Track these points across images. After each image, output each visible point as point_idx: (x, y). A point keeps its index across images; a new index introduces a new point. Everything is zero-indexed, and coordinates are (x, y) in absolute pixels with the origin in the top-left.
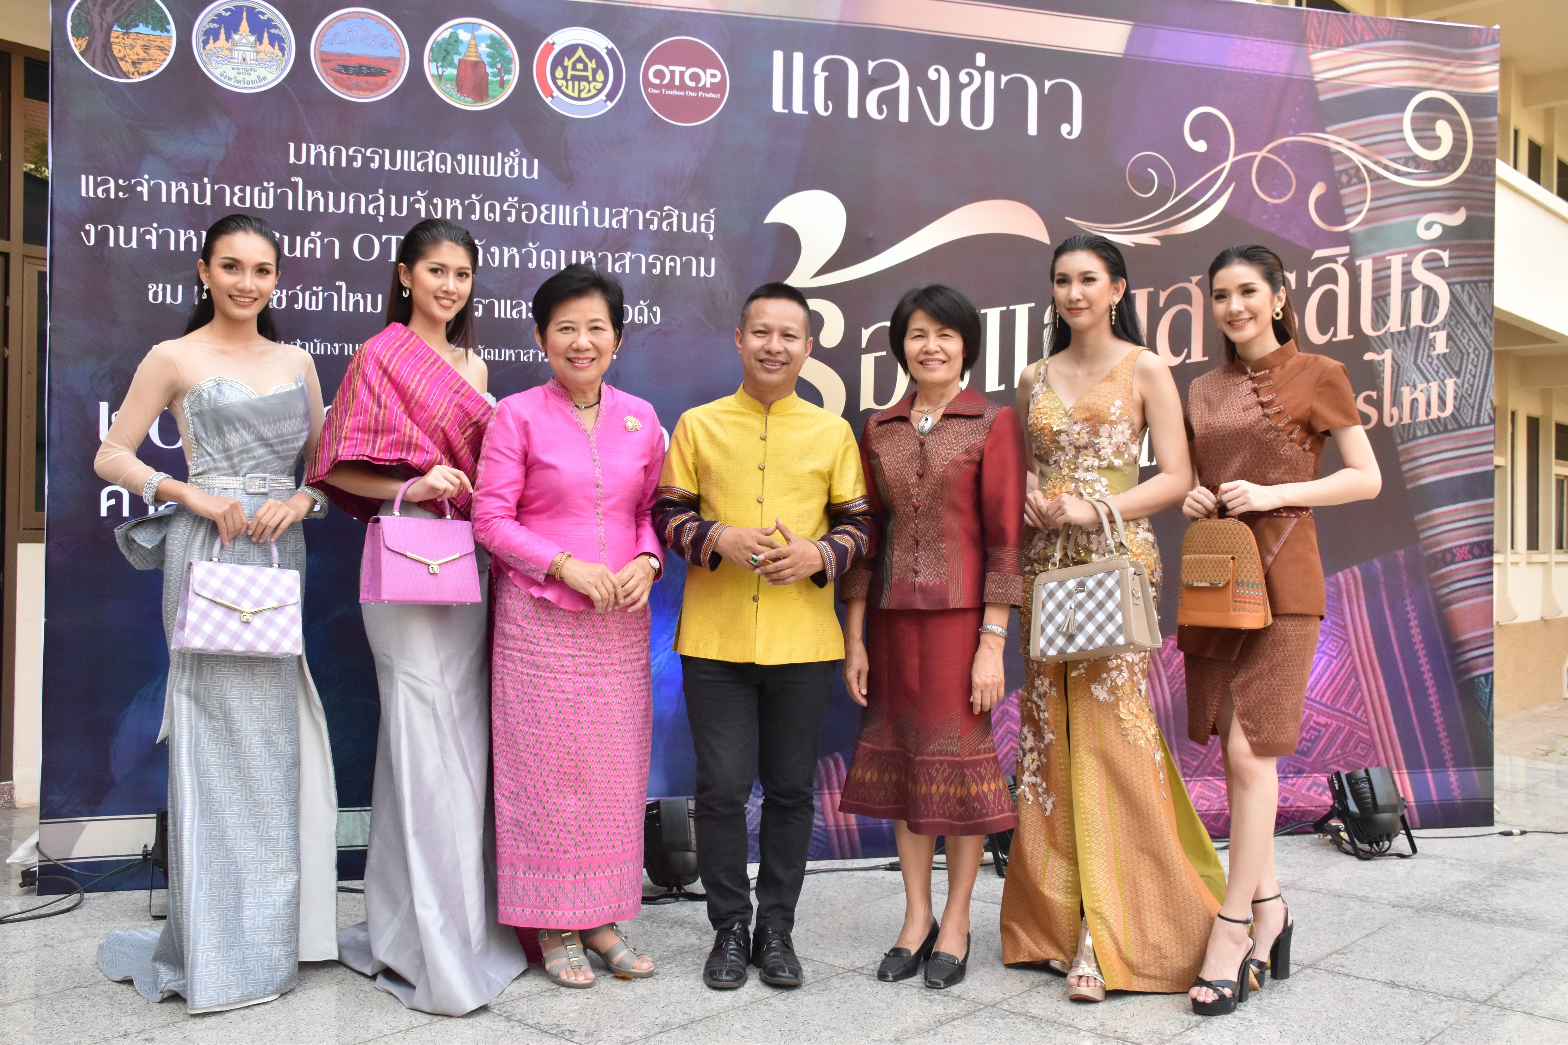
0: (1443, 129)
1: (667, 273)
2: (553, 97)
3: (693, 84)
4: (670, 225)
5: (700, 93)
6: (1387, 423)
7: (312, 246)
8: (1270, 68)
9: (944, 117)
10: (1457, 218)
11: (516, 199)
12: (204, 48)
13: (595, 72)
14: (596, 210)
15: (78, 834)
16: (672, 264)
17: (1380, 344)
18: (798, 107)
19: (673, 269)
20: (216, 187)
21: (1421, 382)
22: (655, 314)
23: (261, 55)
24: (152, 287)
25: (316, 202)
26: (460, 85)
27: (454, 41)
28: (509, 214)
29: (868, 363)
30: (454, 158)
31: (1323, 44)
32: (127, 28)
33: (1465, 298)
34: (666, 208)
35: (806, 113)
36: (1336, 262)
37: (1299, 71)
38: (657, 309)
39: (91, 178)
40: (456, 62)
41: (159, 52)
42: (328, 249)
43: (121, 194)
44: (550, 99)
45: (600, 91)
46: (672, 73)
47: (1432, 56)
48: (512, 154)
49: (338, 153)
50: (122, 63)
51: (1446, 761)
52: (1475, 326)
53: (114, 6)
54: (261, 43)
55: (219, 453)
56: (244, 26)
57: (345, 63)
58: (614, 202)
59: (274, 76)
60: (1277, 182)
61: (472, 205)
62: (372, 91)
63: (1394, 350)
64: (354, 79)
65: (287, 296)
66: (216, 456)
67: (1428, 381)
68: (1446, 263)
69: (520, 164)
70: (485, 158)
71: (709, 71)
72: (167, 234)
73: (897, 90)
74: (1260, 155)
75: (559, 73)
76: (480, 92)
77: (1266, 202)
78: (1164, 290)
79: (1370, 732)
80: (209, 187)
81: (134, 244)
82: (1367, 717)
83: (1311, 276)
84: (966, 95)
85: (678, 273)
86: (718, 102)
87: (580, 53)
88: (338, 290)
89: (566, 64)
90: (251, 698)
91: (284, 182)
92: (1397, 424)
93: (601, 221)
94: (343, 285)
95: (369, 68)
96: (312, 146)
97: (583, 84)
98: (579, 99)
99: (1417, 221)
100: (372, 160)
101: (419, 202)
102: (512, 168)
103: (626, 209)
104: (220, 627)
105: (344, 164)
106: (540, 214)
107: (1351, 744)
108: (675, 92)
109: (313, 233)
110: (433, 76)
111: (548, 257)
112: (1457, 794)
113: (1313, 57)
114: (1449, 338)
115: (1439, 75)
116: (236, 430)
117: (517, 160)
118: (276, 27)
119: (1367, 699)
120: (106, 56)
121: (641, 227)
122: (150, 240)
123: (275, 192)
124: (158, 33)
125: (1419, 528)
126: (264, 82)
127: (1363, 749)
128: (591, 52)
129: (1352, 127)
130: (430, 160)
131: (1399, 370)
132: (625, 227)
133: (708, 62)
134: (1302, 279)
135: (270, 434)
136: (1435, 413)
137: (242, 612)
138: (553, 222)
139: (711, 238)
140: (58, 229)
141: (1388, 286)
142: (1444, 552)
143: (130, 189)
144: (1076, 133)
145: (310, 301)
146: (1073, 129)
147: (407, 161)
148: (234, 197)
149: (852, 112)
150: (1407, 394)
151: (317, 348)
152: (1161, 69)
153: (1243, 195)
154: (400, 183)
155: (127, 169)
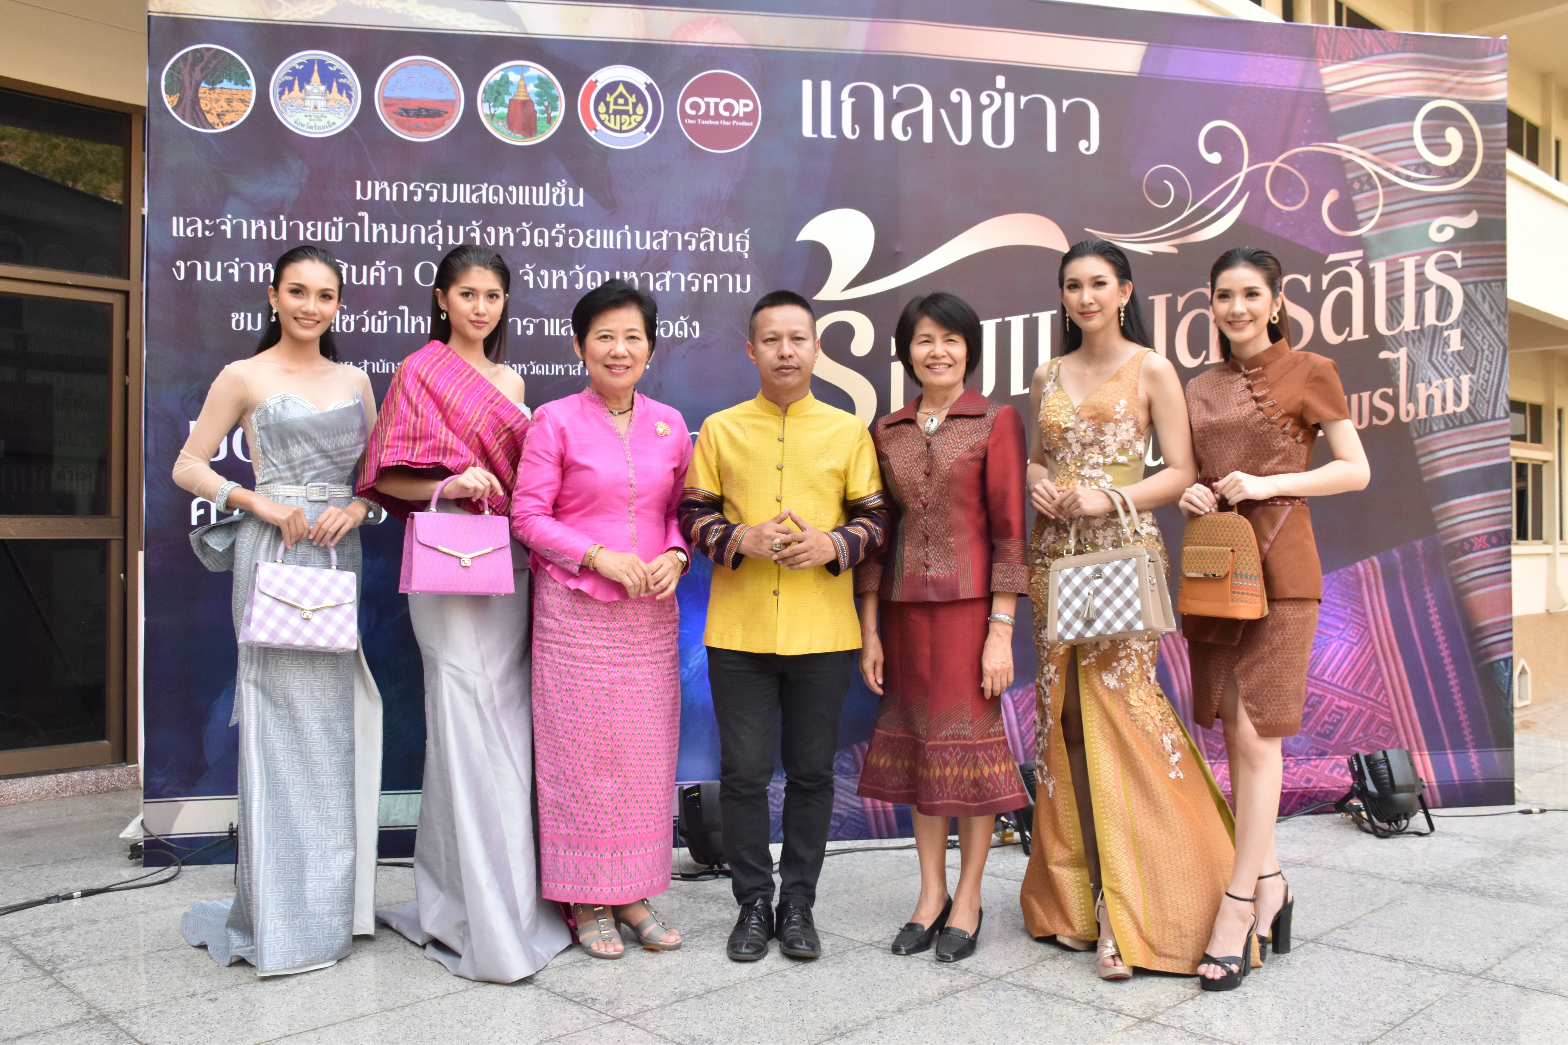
0: (1453, 136)
1: (705, 290)
2: (596, 130)
3: (727, 114)
4: (708, 245)
5: (734, 122)
6: (1404, 418)
7: (377, 274)
8: (1282, 82)
9: (967, 137)
10: (1469, 221)
11: (563, 225)
12: (280, 98)
13: (635, 106)
14: (638, 233)
15: (175, 813)
16: (710, 282)
17: (1395, 343)
18: (826, 132)
19: (710, 286)
20: (291, 223)
21: (1437, 379)
22: (694, 329)
23: (331, 103)
24: (235, 316)
25: (380, 234)
26: (511, 123)
27: (505, 82)
28: (557, 239)
30: (506, 190)
31: (1333, 58)
33: (1479, 297)
34: (703, 230)
35: (835, 137)
36: (1350, 265)
37: (1310, 85)
38: (696, 324)
39: (181, 219)
40: (507, 102)
41: (241, 104)
42: (391, 276)
43: (207, 233)
44: (594, 132)
45: (640, 123)
46: (708, 104)
47: (1441, 67)
48: (559, 184)
49: (400, 189)
50: (208, 116)
51: (1467, 743)
52: (1489, 324)
53: (201, 65)
54: (330, 91)
55: (283, 464)
56: (316, 77)
57: (406, 107)
58: (653, 225)
59: (342, 121)
60: (1290, 190)
61: (523, 232)
62: (431, 131)
63: (1409, 349)
64: (414, 121)
65: (355, 320)
66: (281, 467)
67: (1443, 377)
68: (1459, 264)
69: (567, 193)
70: (534, 189)
71: (742, 102)
72: (248, 267)
73: (921, 112)
74: (1273, 165)
75: (602, 108)
76: (529, 129)
77: (1279, 210)
78: (1182, 296)
79: (1391, 715)
80: (284, 223)
81: (219, 278)
82: (1388, 701)
83: (1326, 279)
84: (987, 117)
85: (716, 290)
86: (751, 130)
87: (621, 88)
88: (401, 314)
89: (608, 99)
90: (312, 689)
91: (351, 217)
92: (1414, 419)
93: (643, 243)
94: (406, 309)
95: (427, 110)
96: (377, 183)
97: (625, 117)
98: (621, 131)
99: (1429, 224)
100: (431, 194)
101: (474, 230)
102: (559, 196)
103: (666, 231)
104: (283, 623)
105: (405, 199)
106: (585, 239)
107: (1373, 727)
108: (710, 122)
109: (378, 263)
110: (486, 115)
111: (594, 278)
112: (1478, 774)
113: (1324, 71)
114: (1464, 335)
115: (1448, 85)
116: (299, 443)
117: (564, 189)
118: (344, 77)
119: (1388, 683)
120: (194, 109)
121: (680, 248)
122: (233, 274)
123: (344, 225)
124: (240, 87)
125: (1437, 519)
126: (333, 127)
127: (1384, 732)
128: (631, 88)
129: (1363, 136)
130: (484, 192)
131: (1414, 368)
132: (665, 248)
133: (740, 92)
134: (1316, 282)
135: (329, 447)
136: (1450, 408)
137: (303, 610)
138: (598, 246)
139: (746, 256)
140: (152, 267)
141: (1402, 287)
142: (1462, 541)
143: (215, 228)
144: (1094, 149)
145: (375, 325)
146: (1090, 145)
147: (463, 194)
148: (307, 232)
149: (879, 135)
150: (1422, 391)
151: (383, 367)
152: (1176, 84)
153: (1258, 203)
154: (457, 214)
155: (212, 210)
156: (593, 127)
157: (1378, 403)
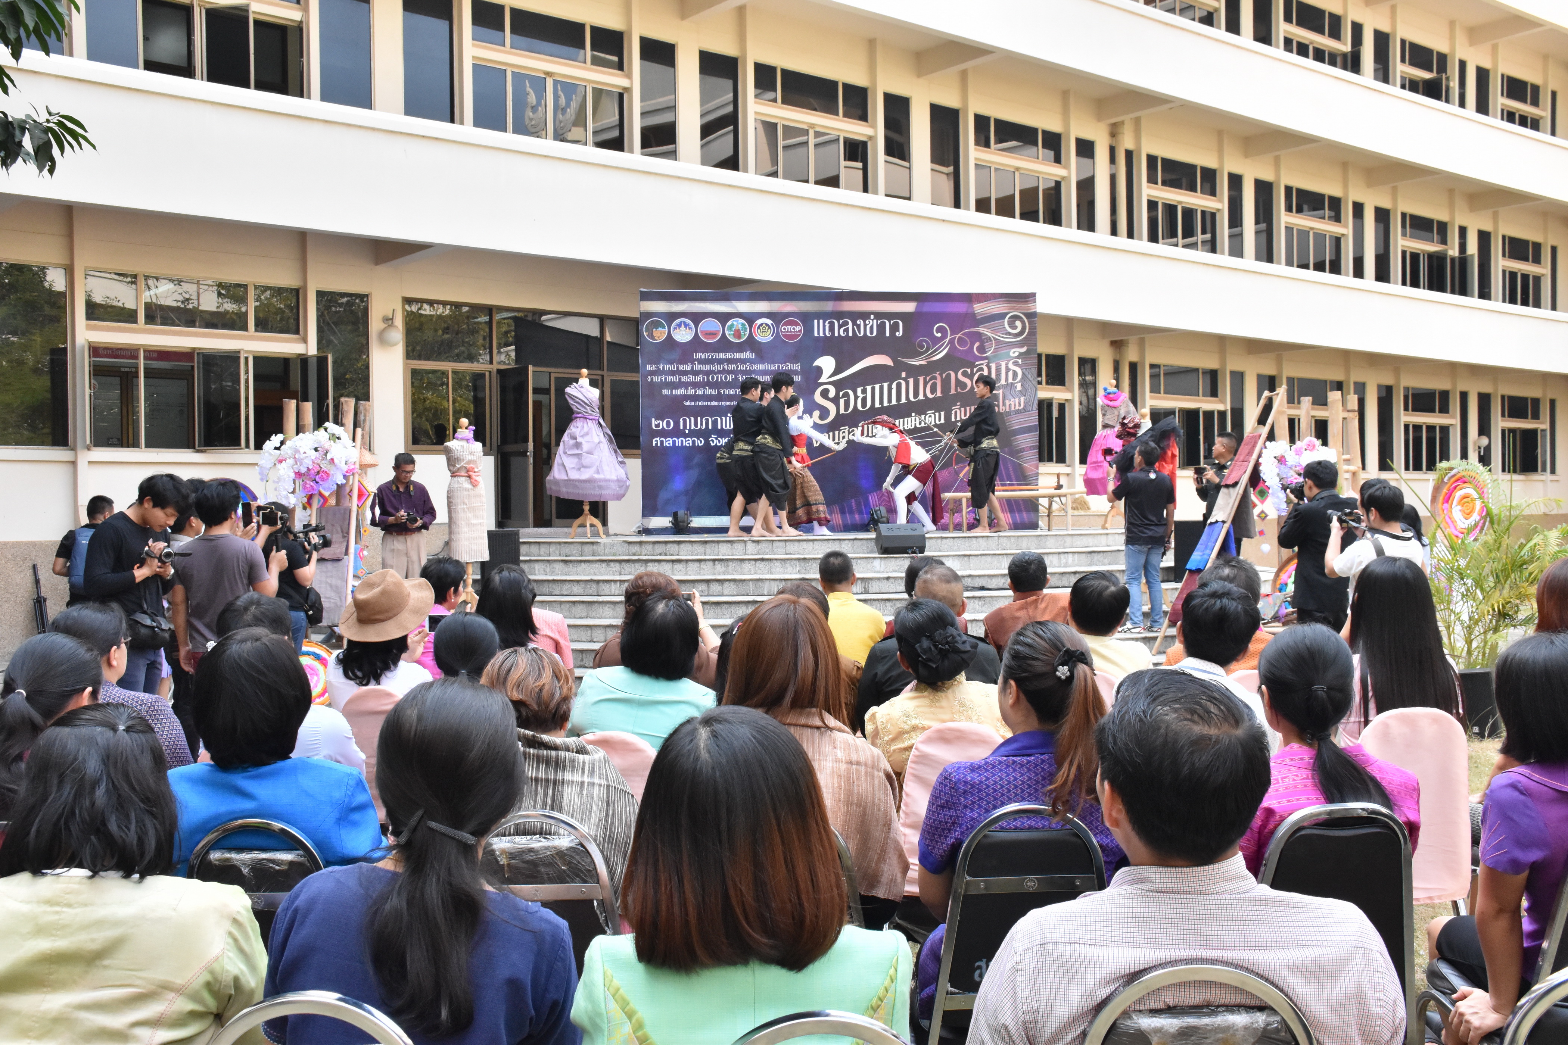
0: (1018, 324)
7: (700, 378)
8: (960, 311)
9: (862, 334)
10: (1024, 349)
11: (749, 364)
14: (769, 365)
15: (650, 521)
18: (821, 334)
20: (678, 365)
21: (1012, 399)
24: (663, 391)
25: (700, 368)
27: (732, 325)
28: (747, 367)
29: (842, 401)
30: (733, 354)
31: (977, 302)
33: (1027, 371)
35: (824, 336)
37: (970, 311)
39: (650, 365)
42: (704, 379)
43: (656, 369)
47: (1013, 302)
48: (748, 352)
49: (706, 355)
52: (1030, 381)
58: (774, 363)
60: (963, 343)
61: (738, 366)
65: (695, 391)
67: (1015, 398)
68: (1020, 363)
70: (741, 354)
72: (667, 378)
73: (848, 327)
74: (958, 336)
76: (739, 337)
77: (960, 349)
80: (676, 365)
81: (660, 381)
83: (975, 370)
84: (868, 327)
88: (706, 389)
91: (693, 363)
96: (699, 354)
99: (1010, 351)
100: (714, 356)
101: (725, 366)
105: (707, 358)
106: (755, 367)
109: (700, 375)
112: (1026, 520)
113: (974, 306)
114: (1022, 385)
115: (1016, 308)
117: (749, 354)
122: (663, 379)
123: (691, 366)
125: (1012, 442)
128: (767, 325)
129: (988, 325)
130: (728, 355)
133: (797, 324)
134: (972, 371)
136: (1017, 408)
139: (799, 370)
140: (643, 378)
141: (1001, 371)
142: (1021, 448)
143: (658, 367)
144: (901, 335)
145: (700, 392)
146: (899, 334)
147: (722, 356)
148: (681, 367)
149: (836, 335)
150: (1007, 402)
151: (702, 403)
152: (926, 314)
153: (953, 348)
154: (720, 362)
155: (657, 363)
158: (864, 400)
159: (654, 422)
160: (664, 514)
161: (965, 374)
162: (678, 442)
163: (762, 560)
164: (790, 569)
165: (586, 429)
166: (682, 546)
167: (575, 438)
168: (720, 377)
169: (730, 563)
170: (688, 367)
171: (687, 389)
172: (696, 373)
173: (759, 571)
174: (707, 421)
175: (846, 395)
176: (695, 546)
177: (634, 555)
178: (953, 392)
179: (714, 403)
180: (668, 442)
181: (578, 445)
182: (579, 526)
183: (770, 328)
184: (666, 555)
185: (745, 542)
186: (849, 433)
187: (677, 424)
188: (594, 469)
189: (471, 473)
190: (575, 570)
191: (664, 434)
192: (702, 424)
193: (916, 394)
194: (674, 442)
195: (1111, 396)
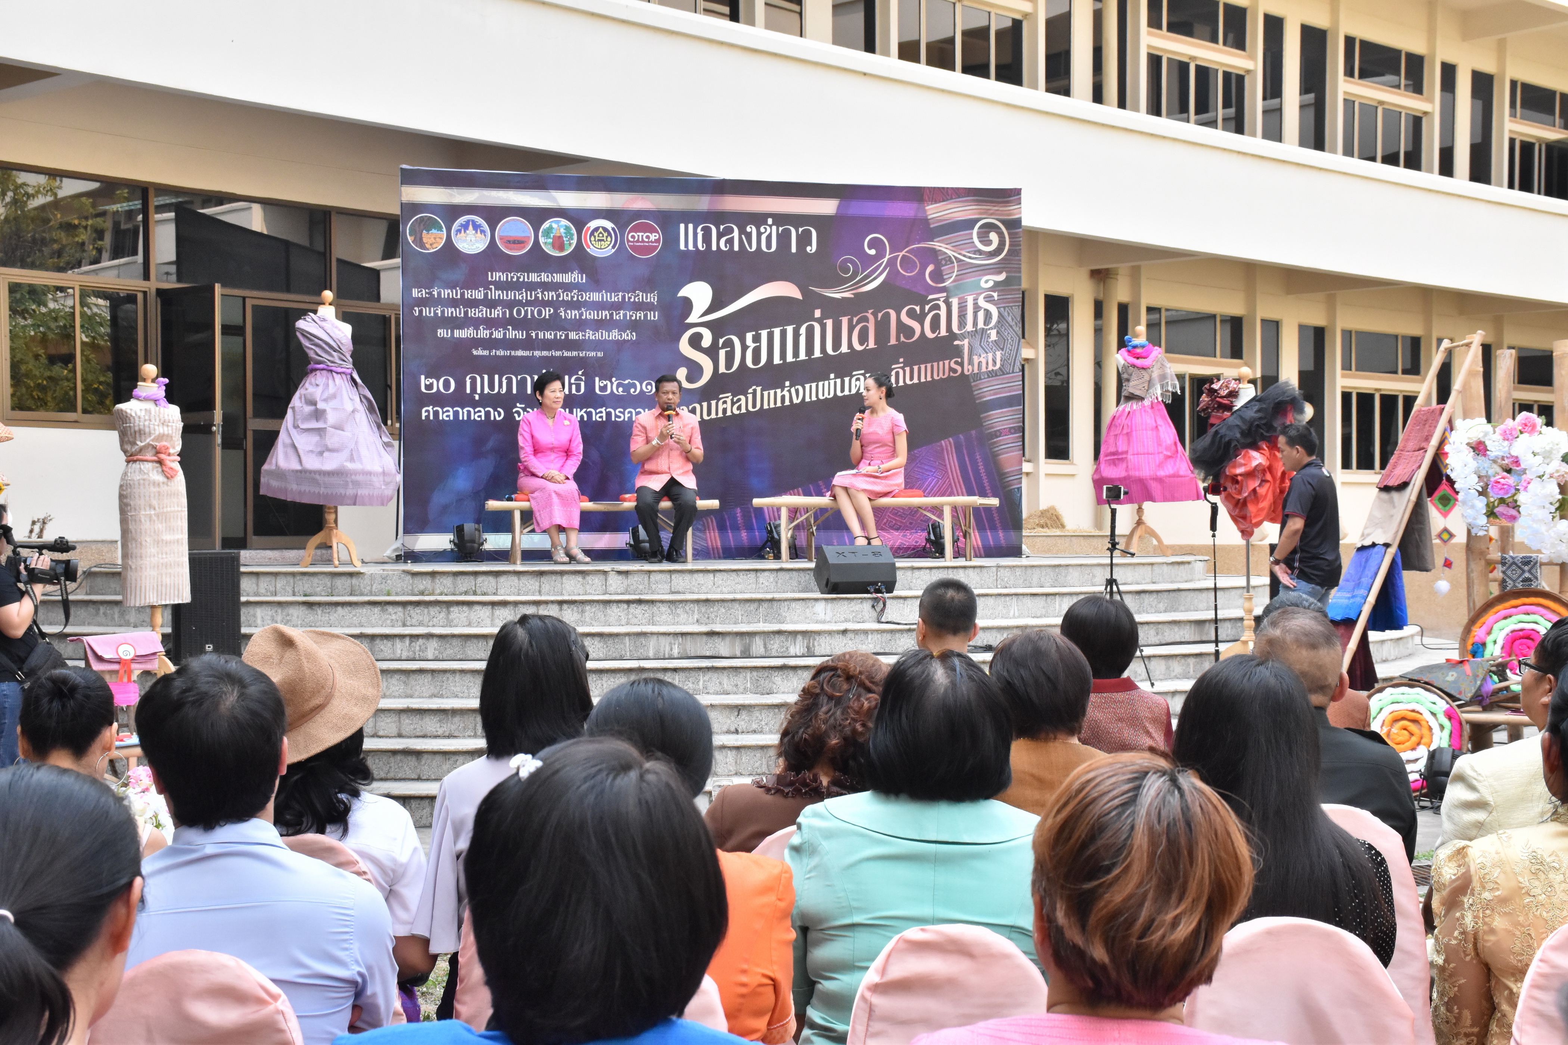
0: (993, 236)
1: (638, 318)
4: (639, 299)
6: (966, 372)
7: (498, 313)
8: (906, 214)
9: (754, 247)
10: (1002, 277)
11: (576, 291)
14: (609, 294)
15: (417, 540)
16: (640, 315)
17: (962, 337)
18: (691, 247)
19: (640, 317)
20: (462, 291)
21: (984, 354)
22: (633, 336)
24: (439, 331)
25: (499, 295)
26: (554, 246)
27: (551, 228)
28: (574, 297)
29: (722, 353)
30: (552, 276)
31: (932, 201)
32: (428, 231)
33: (1006, 314)
34: (637, 292)
35: (694, 249)
36: (940, 300)
37: (920, 215)
38: (634, 334)
39: (416, 290)
42: (504, 313)
43: (427, 295)
47: (987, 203)
48: (574, 273)
49: (507, 275)
51: (997, 527)
52: (1011, 327)
56: (471, 227)
58: (616, 290)
60: (910, 265)
61: (559, 294)
63: (969, 339)
64: (512, 246)
65: (489, 333)
67: (987, 353)
68: (996, 298)
69: (578, 277)
70: (564, 275)
72: (444, 310)
73: (733, 237)
74: (901, 254)
75: (593, 239)
76: (561, 248)
77: (904, 275)
78: (855, 317)
80: (459, 291)
81: (432, 314)
83: (927, 307)
84: (764, 238)
85: (642, 319)
86: (657, 247)
87: (601, 230)
88: (509, 330)
91: (487, 288)
92: (972, 373)
93: (611, 298)
94: (510, 327)
96: (497, 273)
99: (980, 280)
100: (520, 278)
101: (539, 293)
103: (621, 293)
105: (509, 280)
106: (586, 297)
109: (498, 308)
111: (590, 314)
112: (1003, 542)
113: (927, 208)
114: (998, 333)
115: (991, 212)
117: (577, 275)
121: (627, 300)
122: (438, 313)
123: (484, 292)
125: (983, 421)
128: (605, 229)
129: (947, 238)
130: (543, 276)
131: (972, 349)
132: (620, 300)
133: (652, 230)
134: (922, 309)
136: (990, 368)
138: (592, 300)
139: (656, 303)
140: (405, 310)
141: (966, 310)
142: (996, 431)
143: (430, 293)
144: (814, 250)
145: (498, 334)
146: (812, 249)
147: (534, 277)
148: (468, 294)
149: (714, 248)
150: (976, 359)
151: (501, 353)
152: (853, 219)
153: (893, 274)
154: (531, 287)
155: (429, 286)
156: (589, 247)
157: (953, 365)
158: (757, 352)
159: (423, 381)
160: (440, 529)
161: (911, 314)
162: (463, 414)
163: (640, 602)
164: (683, 617)
165: (332, 389)
166: (502, 579)
167: (314, 403)
168: (531, 312)
169: (588, 608)
170: (479, 295)
171: (477, 328)
172: (491, 304)
173: (635, 621)
174: (510, 381)
175: (729, 344)
176: (524, 580)
177: (422, 593)
178: (893, 341)
179: (520, 353)
180: (447, 414)
181: (318, 415)
182: (319, 547)
183: (609, 234)
184: (475, 593)
185: (605, 573)
186: (733, 404)
187: (461, 385)
188: (345, 454)
189: (163, 456)
190: (325, 618)
191: (439, 400)
192: (501, 385)
193: (837, 344)
194: (456, 414)
195: (1139, 350)
